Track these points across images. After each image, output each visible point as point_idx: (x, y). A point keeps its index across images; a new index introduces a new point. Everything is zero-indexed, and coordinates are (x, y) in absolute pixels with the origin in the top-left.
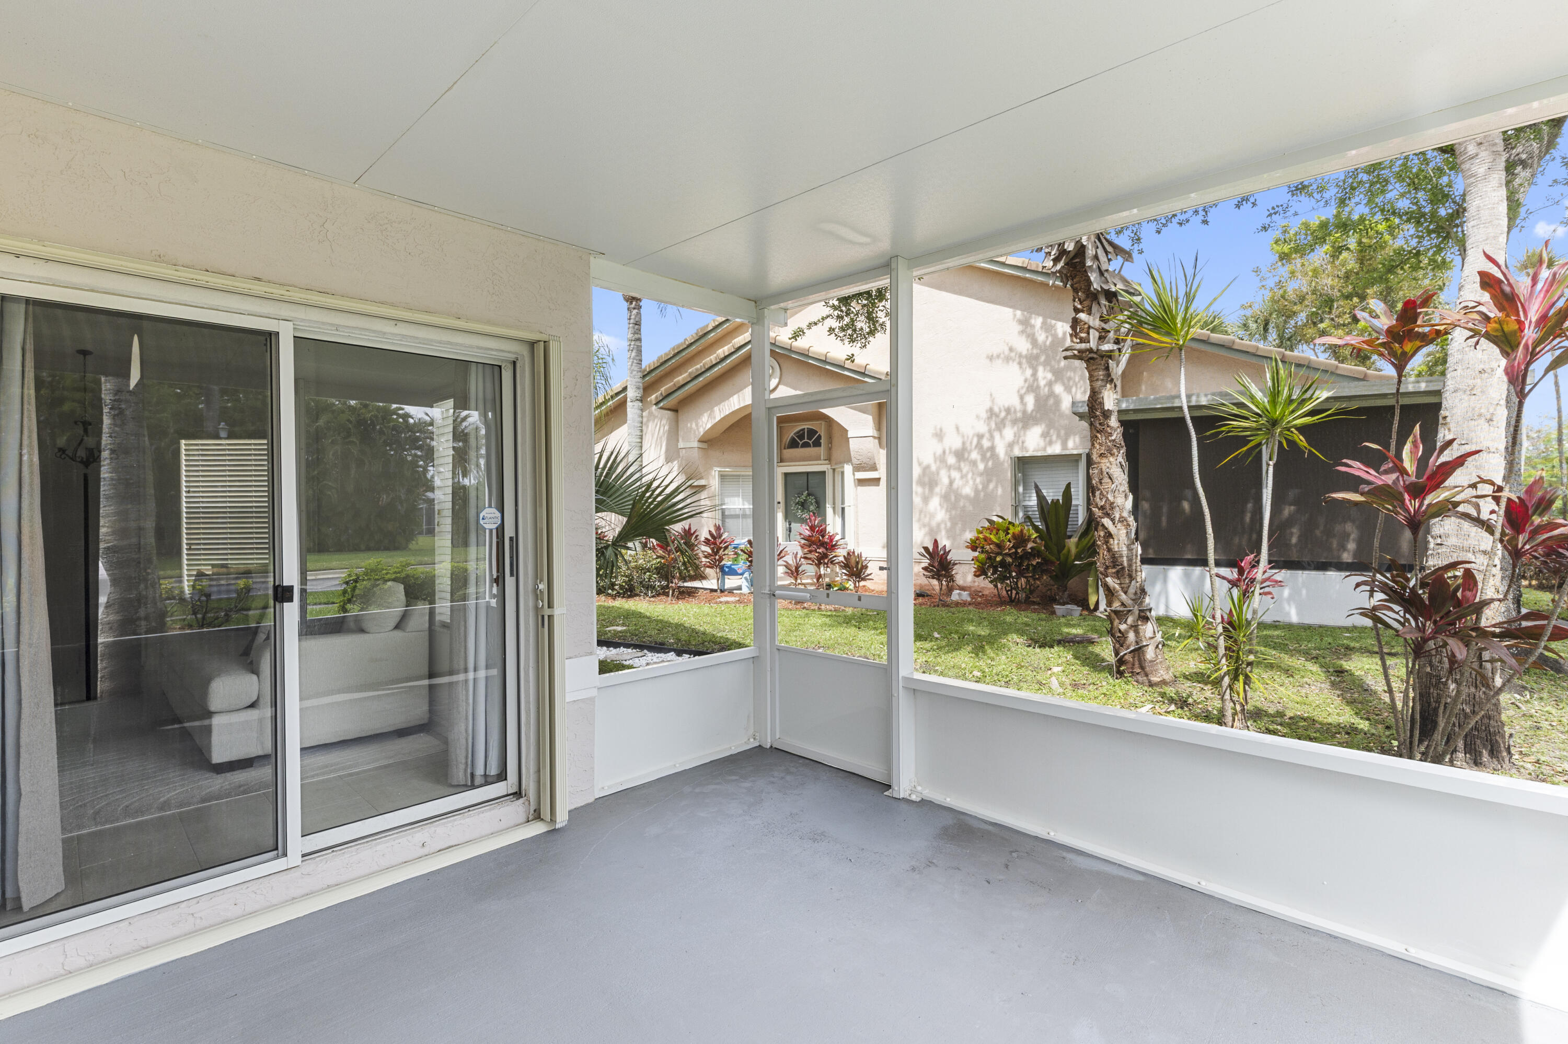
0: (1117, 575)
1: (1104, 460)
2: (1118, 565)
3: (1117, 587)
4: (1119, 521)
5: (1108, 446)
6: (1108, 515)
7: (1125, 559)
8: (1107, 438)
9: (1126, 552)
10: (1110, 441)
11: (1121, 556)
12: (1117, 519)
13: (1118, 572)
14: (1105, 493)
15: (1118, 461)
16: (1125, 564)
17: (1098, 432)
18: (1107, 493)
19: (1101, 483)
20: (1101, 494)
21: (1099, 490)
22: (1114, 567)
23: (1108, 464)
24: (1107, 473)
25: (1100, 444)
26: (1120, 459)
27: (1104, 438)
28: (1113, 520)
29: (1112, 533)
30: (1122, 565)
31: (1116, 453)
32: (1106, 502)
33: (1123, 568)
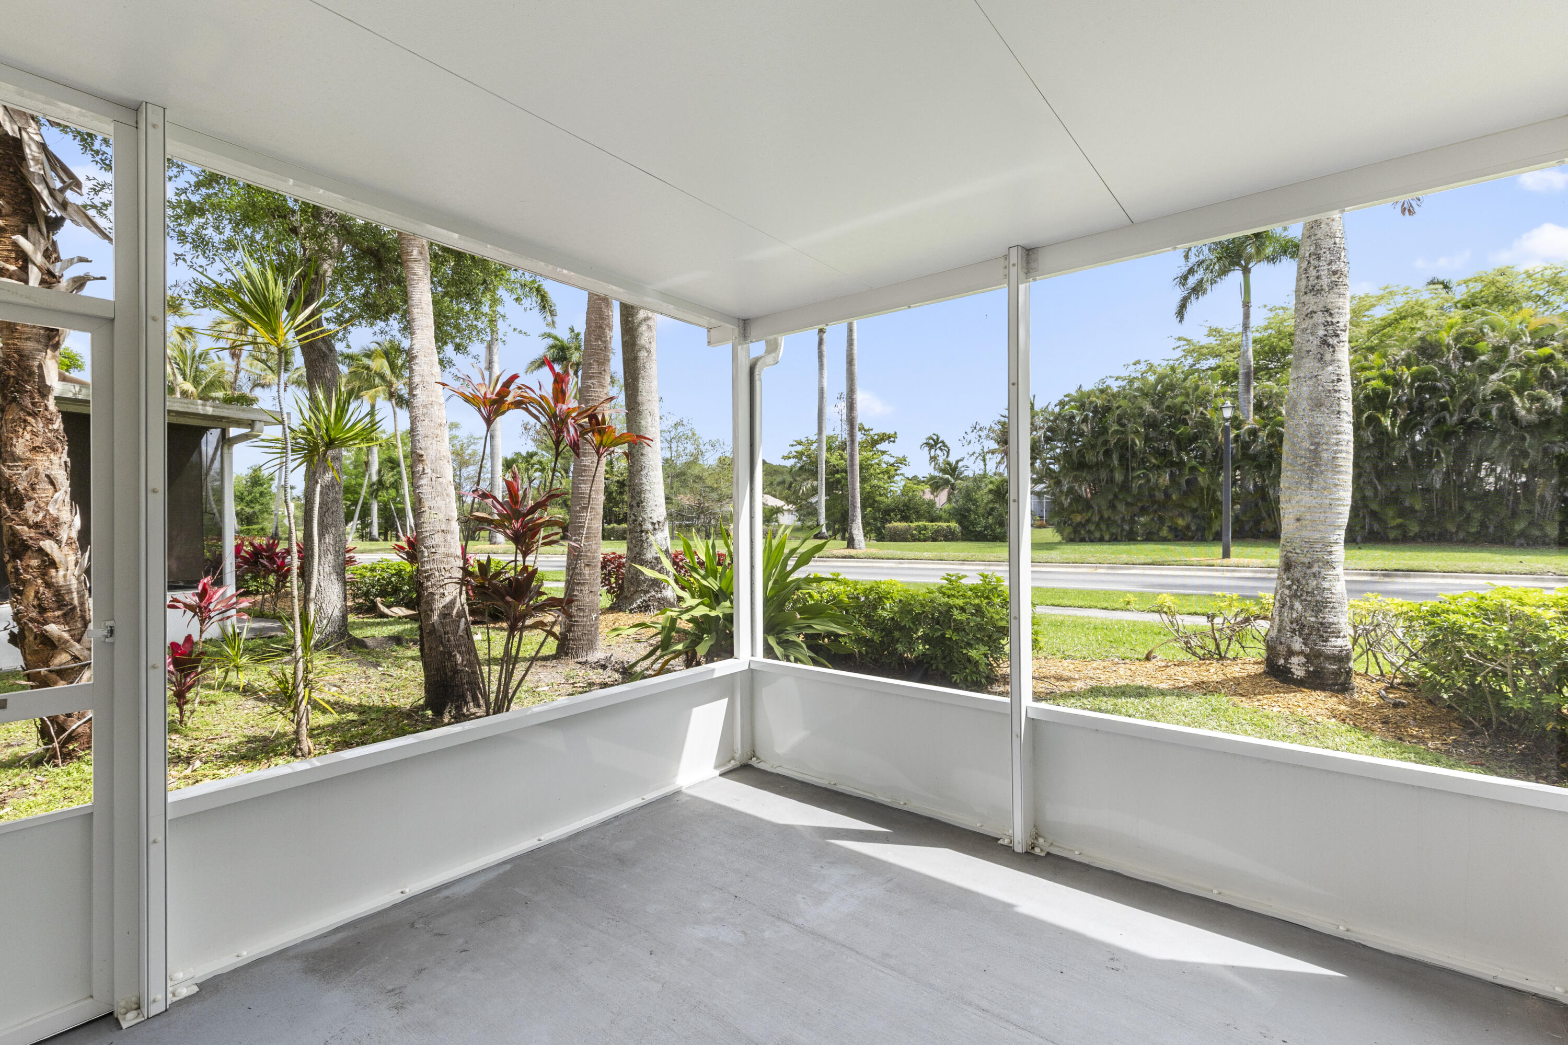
0: (65, 620)
1: (39, 457)
2: (66, 605)
3: (66, 636)
4: (67, 544)
5: (48, 438)
6: (50, 535)
7: (75, 595)
8: (46, 425)
9: (75, 586)
10: (50, 431)
11: (70, 592)
12: (64, 541)
13: (65, 615)
14: (43, 505)
15: (63, 460)
16: (76, 602)
17: (29, 414)
18: (47, 504)
19: (33, 489)
20: (37, 505)
21: (30, 499)
22: (59, 609)
23: (47, 464)
24: (48, 476)
25: (34, 434)
26: (65, 457)
27: (41, 425)
28: (58, 542)
29: (57, 560)
30: (71, 604)
31: (60, 449)
32: (45, 516)
33: (74, 608)
